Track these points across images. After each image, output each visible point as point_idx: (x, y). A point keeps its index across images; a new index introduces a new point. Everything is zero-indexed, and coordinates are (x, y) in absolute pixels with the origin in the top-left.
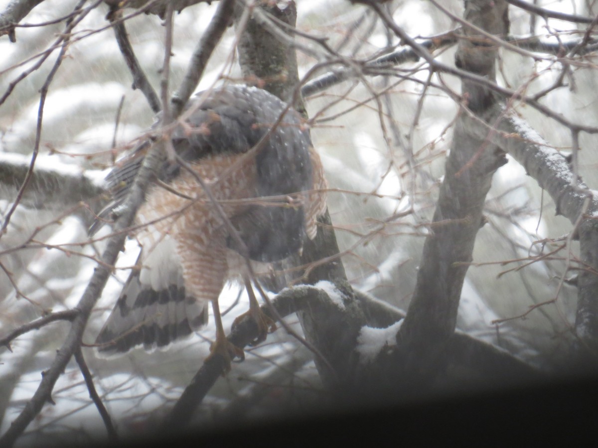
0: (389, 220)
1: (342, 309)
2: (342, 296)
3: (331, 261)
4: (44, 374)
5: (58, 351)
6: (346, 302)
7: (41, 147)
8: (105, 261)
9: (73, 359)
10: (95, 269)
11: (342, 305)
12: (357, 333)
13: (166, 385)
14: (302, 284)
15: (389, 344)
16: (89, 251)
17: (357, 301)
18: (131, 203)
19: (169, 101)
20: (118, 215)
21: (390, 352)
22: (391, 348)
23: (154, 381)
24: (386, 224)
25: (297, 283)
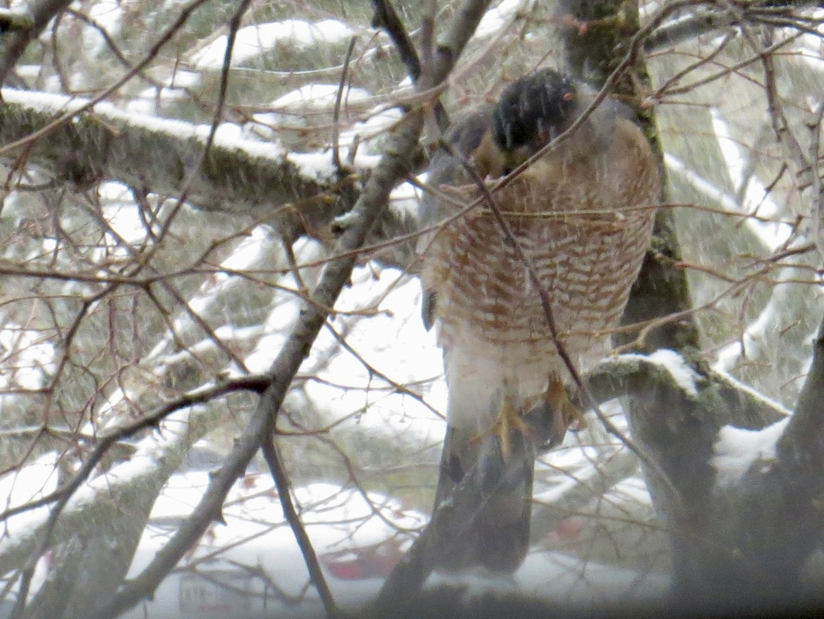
0: (775, 260)
1: (691, 397)
2: (693, 377)
3: (679, 319)
4: (212, 476)
5: (236, 440)
6: (700, 386)
7: (226, 113)
8: (318, 300)
9: (260, 454)
10: (302, 313)
11: (692, 391)
12: (714, 437)
13: (395, 505)
14: (631, 352)
15: (765, 457)
16: (289, 282)
17: (717, 385)
18: (364, 208)
19: (434, 50)
20: (342, 226)
21: (765, 470)
22: (767, 463)
23: (377, 498)
24: (770, 265)
25: (624, 352)
